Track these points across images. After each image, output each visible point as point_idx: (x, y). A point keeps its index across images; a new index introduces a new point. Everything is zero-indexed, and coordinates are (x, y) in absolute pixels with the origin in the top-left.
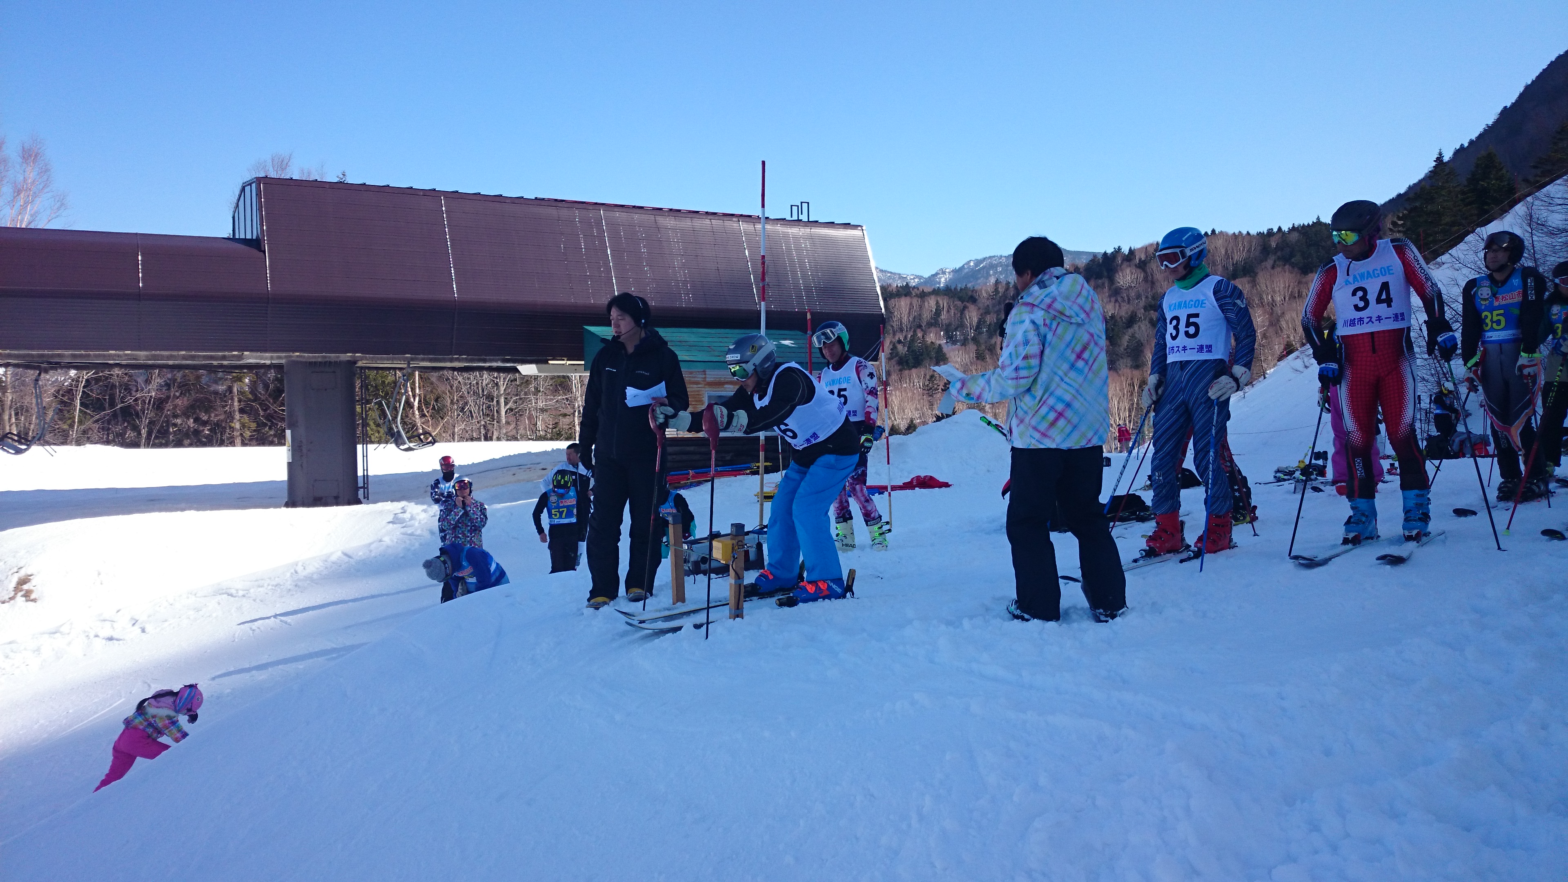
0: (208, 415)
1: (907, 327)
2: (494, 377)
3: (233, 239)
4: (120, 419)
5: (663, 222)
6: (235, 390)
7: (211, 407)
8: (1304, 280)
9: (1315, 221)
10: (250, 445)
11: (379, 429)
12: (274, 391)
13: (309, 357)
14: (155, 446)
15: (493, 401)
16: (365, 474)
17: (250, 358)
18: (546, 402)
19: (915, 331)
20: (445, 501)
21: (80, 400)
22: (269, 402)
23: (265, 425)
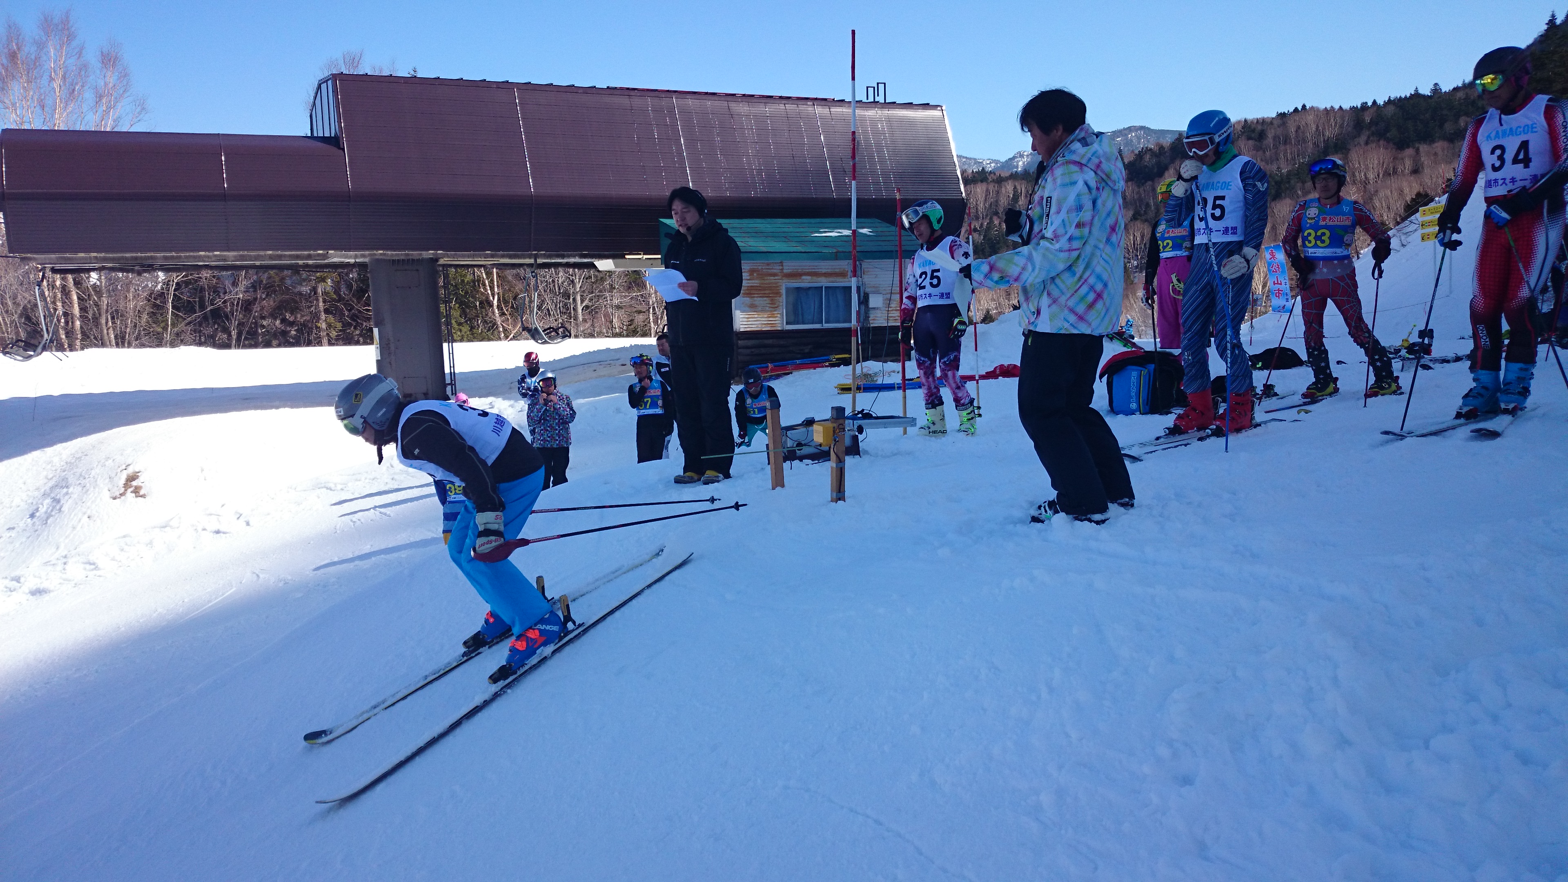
0: (293, 316)
1: (983, 214)
2: (569, 275)
3: (312, 137)
4: (210, 321)
5: (736, 108)
6: (319, 291)
7: (297, 308)
8: (1400, 156)
9: (1413, 93)
10: (337, 345)
11: (461, 327)
12: (357, 291)
13: (392, 255)
14: (245, 347)
15: (569, 299)
16: (452, 371)
17: (336, 257)
18: (621, 299)
19: (991, 219)
20: (531, 395)
21: (172, 303)
22: (353, 302)
23: (350, 325)
